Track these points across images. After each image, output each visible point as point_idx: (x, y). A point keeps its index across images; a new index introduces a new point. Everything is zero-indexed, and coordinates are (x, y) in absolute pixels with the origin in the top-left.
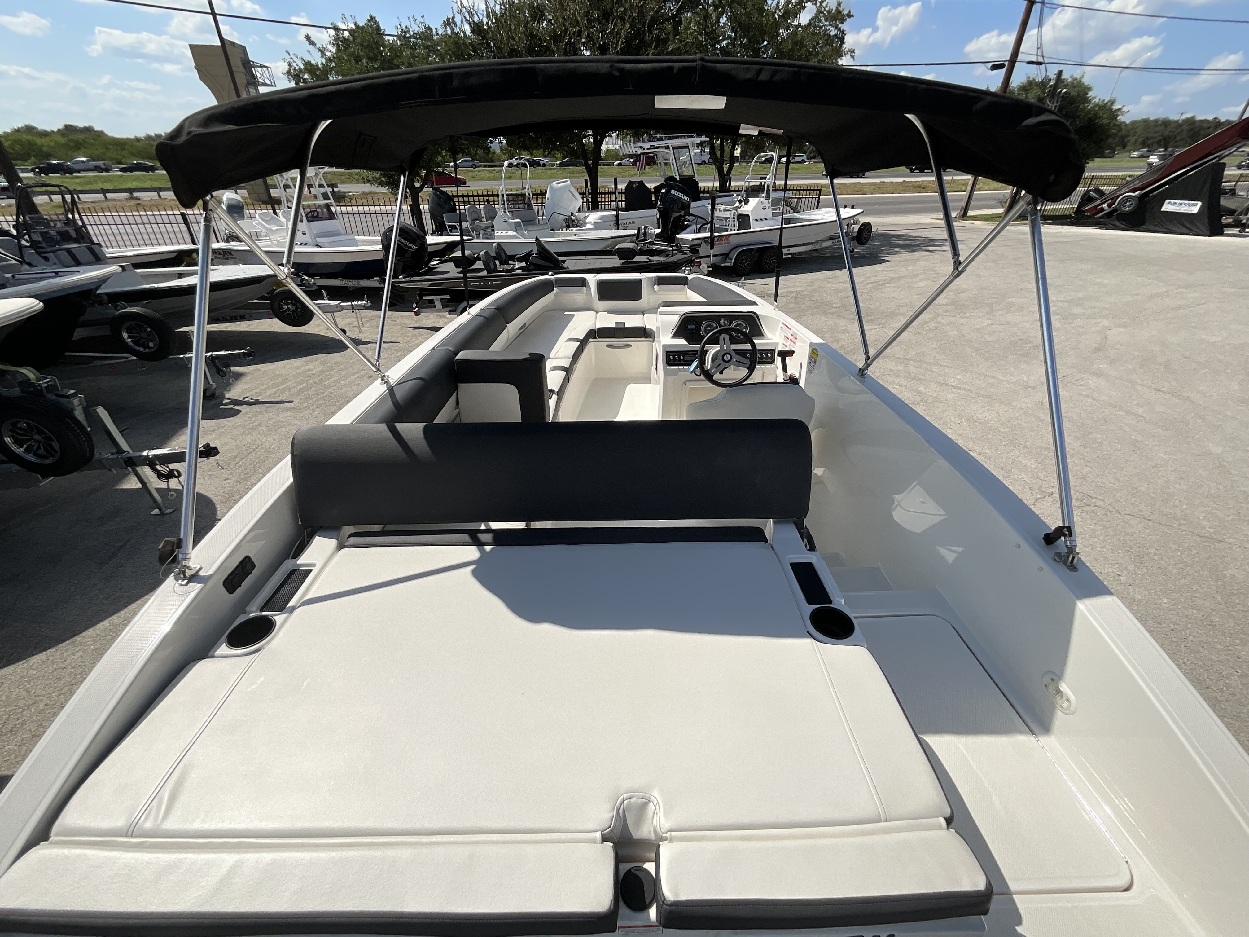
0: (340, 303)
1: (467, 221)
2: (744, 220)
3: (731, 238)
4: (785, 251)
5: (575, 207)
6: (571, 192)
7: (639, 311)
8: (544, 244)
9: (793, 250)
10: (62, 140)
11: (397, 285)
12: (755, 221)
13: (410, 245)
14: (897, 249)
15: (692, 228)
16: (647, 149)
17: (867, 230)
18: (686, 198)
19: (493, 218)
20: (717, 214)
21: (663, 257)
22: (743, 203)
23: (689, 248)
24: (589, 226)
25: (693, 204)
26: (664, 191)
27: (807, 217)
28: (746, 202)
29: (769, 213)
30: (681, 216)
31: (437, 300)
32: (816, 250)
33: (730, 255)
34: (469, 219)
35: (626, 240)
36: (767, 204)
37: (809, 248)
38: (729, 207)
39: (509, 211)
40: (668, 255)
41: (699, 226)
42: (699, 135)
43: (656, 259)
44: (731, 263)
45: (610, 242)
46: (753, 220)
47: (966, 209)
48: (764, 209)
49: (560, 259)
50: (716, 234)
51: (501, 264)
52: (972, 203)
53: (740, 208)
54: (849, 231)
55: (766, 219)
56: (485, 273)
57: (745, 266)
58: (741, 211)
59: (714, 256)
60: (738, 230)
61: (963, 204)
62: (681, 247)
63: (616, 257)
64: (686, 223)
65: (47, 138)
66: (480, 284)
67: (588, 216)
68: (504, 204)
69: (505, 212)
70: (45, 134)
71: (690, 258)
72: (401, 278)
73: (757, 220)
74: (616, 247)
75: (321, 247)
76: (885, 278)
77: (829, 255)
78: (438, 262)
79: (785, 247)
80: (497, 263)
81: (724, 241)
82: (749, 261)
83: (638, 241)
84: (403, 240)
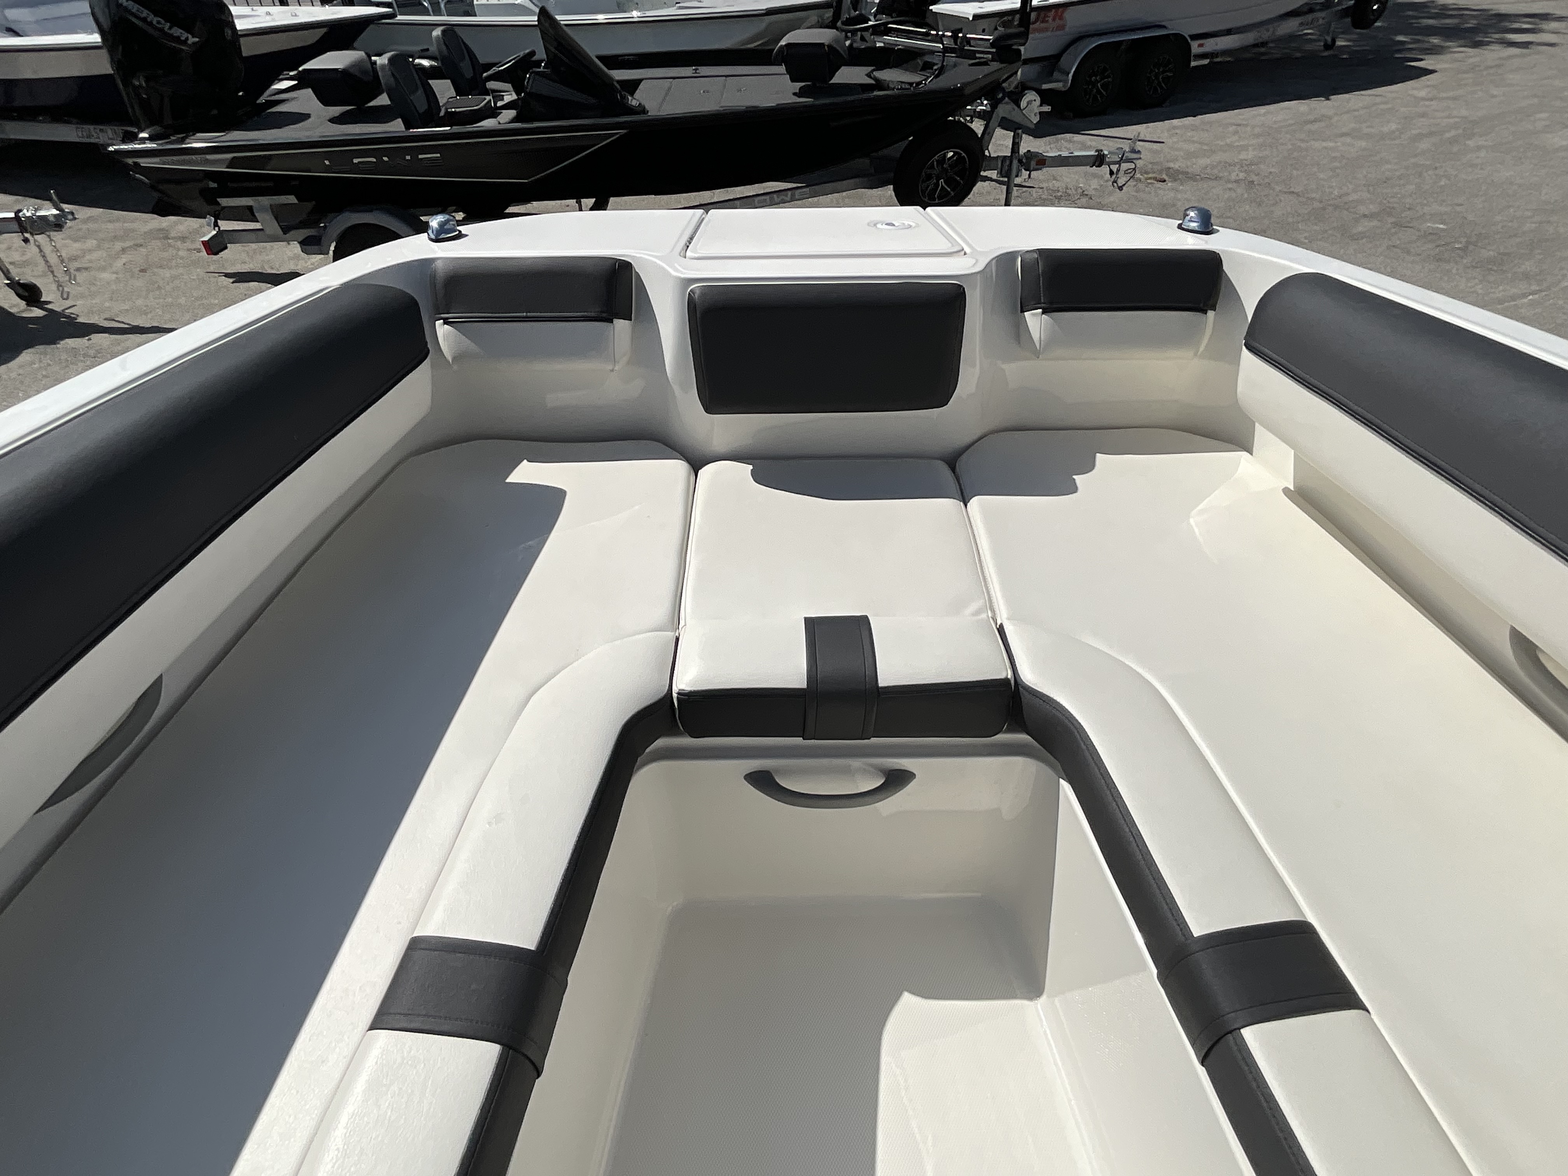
3: (1066, 12)
4: (1195, 47)
7: (935, 458)
8: (565, 28)
9: (1210, 45)
11: (130, 161)
13: (177, 32)
14: (1435, 40)
21: (914, 70)
23: (993, 45)
31: (263, 209)
32: (1263, 44)
33: (1065, 63)
35: (807, 18)
37: (1249, 38)
40: (927, 66)
43: (894, 78)
44: (1066, 81)
49: (619, 75)
50: (1035, 3)
51: (458, 92)
56: (397, 126)
57: (1099, 92)
62: (968, 41)
63: (782, 70)
66: (379, 159)
71: (994, 78)
72: (144, 141)
74: (783, 43)
75: (19, 35)
76: (1452, 121)
77: (1278, 56)
78: (295, 82)
79: (1195, 37)
80: (443, 89)
81: (1051, 23)
82: (1108, 77)
83: (843, 23)
84: (152, 18)
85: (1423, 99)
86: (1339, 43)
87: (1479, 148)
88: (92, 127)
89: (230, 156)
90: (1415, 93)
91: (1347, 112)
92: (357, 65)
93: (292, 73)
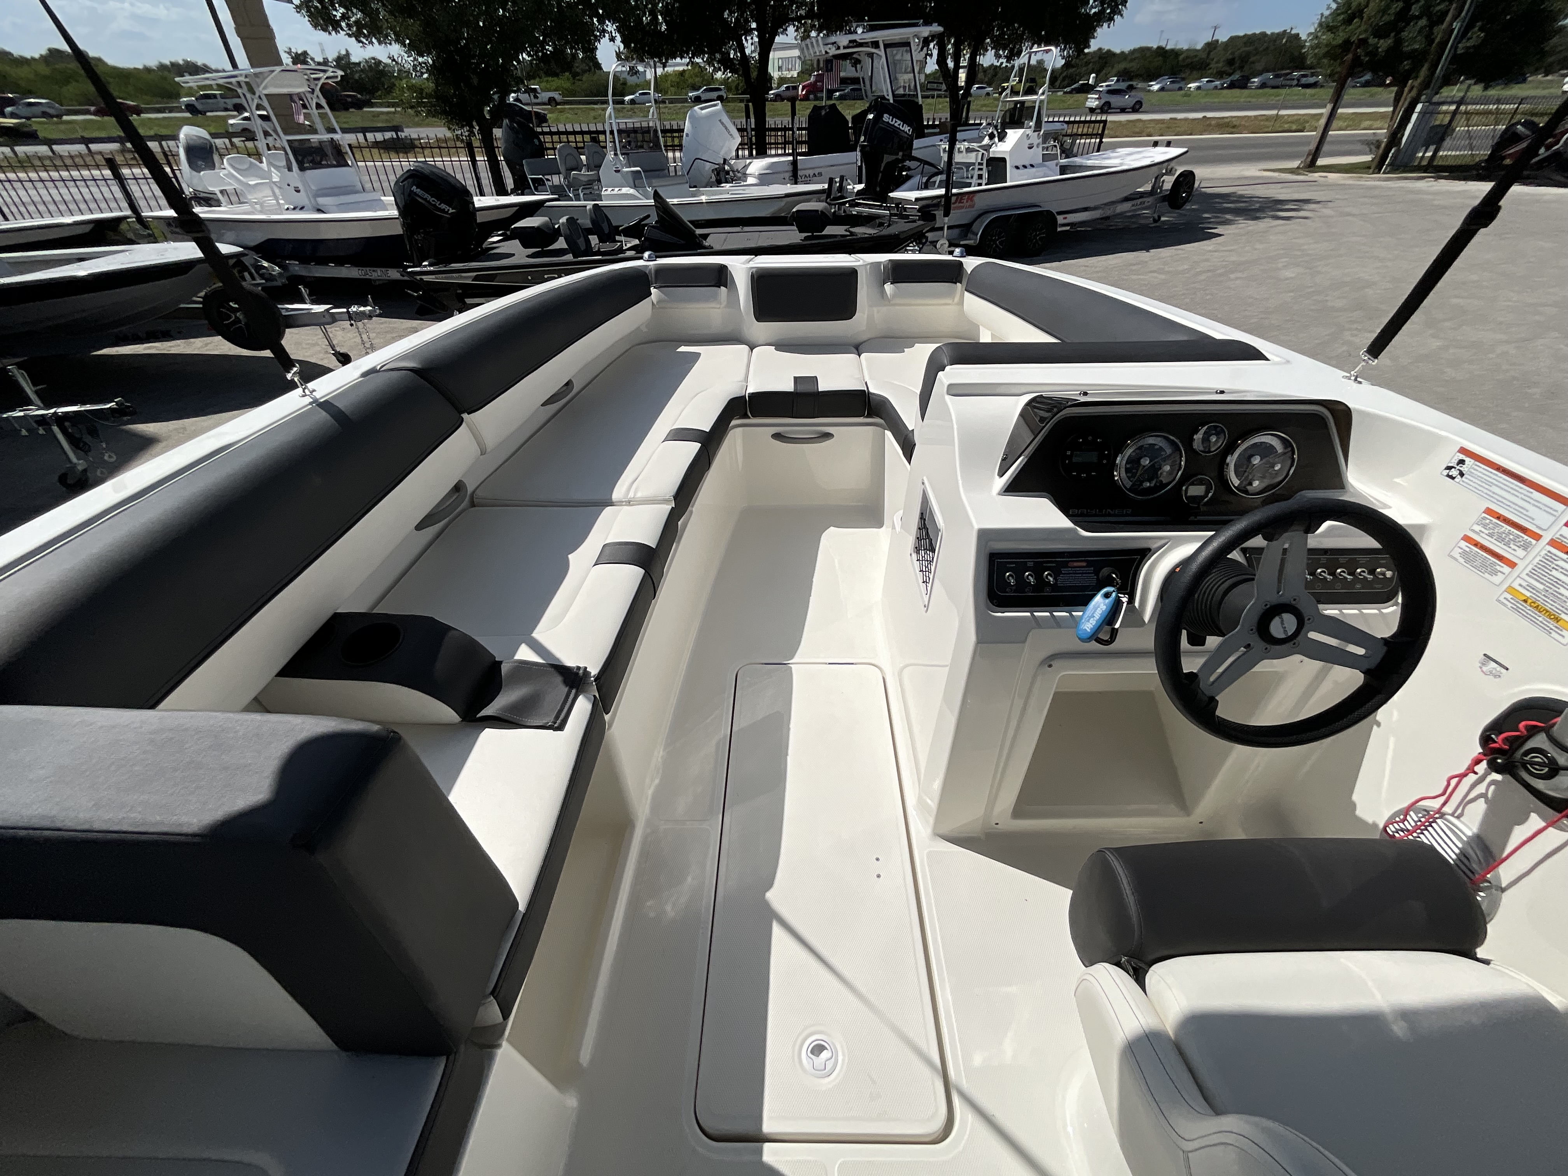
0: (327, 310)
1: (559, 173)
2: (997, 167)
3: (977, 198)
4: (1060, 219)
5: (730, 151)
6: (722, 123)
7: (849, 345)
8: (671, 207)
9: (1072, 218)
10: (44, 70)
11: (418, 277)
12: (1015, 170)
13: (443, 206)
14: (1228, 217)
15: (915, 180)
16: (845, 48)
17: (1186, 184)
18: (906, 128)
19: (598, 167)
20: (958, 158)
21: (873, 227)
22: (996, 139)
23: (919, 211)
24: (751, 180)
25: (917, 143)
26: (871, 116)
27: (1090, 163)
28: (1002, 137)
29: (1037, 154)
30: (898, 161)
32: (1108, 217)
33: (974, 227)
34: (562, 169)
35: (810, 199)
36: (1035, 139)
38: (975, 145)
39: (622, 154)
40: (881, 224)
41: (925, 180)
42: (927, 23)
43: (861, 231)
44: (975, 240)
45: (783, 204)
46: (1011, 166)
47: (1316, 154)
48: (1030, 148)
49: (699, 231)
50: (954, 191)
51: (601, 240)
52: (1325, 148)
53: (990, 146)
54: (1157, 185)
55: (1032, 166)
56: (570, 257)
57: (997, 246)
58: (994, 152)
59: (949, 228)
60: (986, 184)
61: (1313, 146)
63: (795, 228)
64: (904, 173)
65: (26, 68)
67: (750, 163)
68: (614, 142)
69: (616, 154)
70: (22, 62)
71: (919, 229)
72: (425, 266)
73: (1017, 168)
74: (794, 210)
75: (324, 212)
76: (1225, 263)
77: (1121, 227)
78: (501, 238)
79: (1060, 213)
80: (594, 240)
81: (965, 203)
82: (1003, 237)
83: (831, 200)
84: (429, 198)
85: (1210, 251)
86: (1163, 219)
87: (1237, 278)
88: (368, 269)
89: (475, 274)
90: (1205, 248)
91: (1158, 259)
92: (545, 225)
93: (499, 233)
